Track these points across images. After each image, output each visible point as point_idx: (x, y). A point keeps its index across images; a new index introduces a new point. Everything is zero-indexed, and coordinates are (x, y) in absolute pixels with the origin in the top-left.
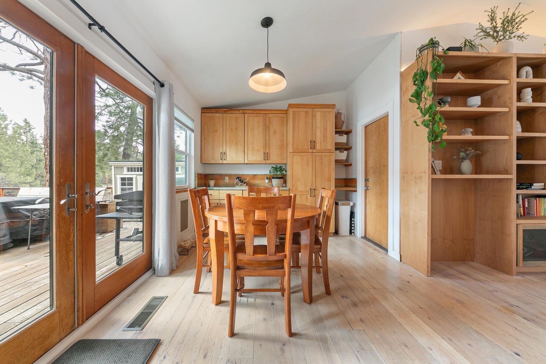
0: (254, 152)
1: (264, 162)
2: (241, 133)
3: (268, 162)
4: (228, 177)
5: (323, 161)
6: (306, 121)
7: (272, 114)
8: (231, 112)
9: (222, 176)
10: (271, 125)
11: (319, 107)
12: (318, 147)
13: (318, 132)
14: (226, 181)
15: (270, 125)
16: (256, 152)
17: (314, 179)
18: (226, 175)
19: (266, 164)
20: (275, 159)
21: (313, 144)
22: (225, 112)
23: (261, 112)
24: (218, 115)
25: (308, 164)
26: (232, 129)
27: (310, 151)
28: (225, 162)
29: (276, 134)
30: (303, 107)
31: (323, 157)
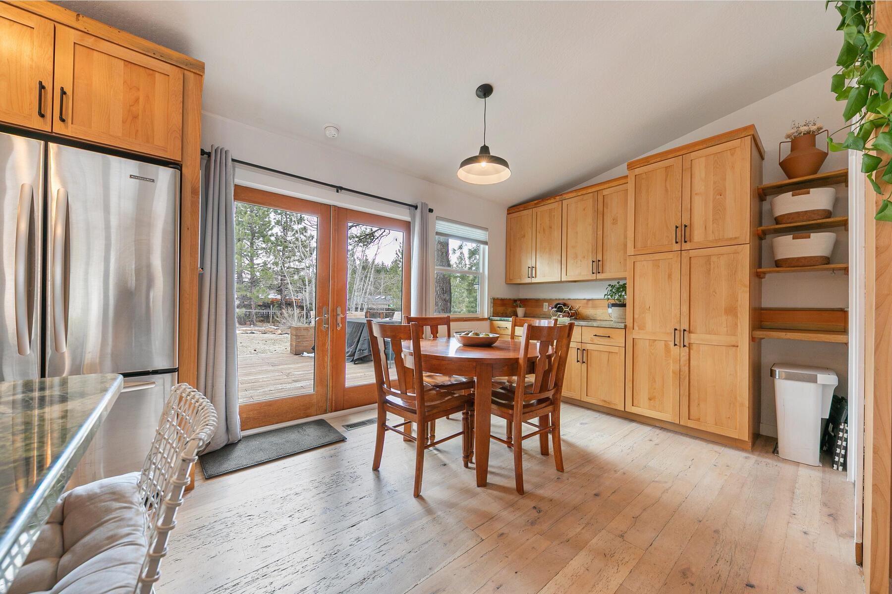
0: (577, 261)
1: (594, 277)
2: (556, 234)
3: (599, 276)
4: (547, 304)
5: (712, 268)
6: (666, 187)
7: (609, 188)
8: (544, 203)
9: (538, 302)
10: (607, 208)
11: (701, 147)
12: (698, 235)
13: (698, 202)
14: (544, 310)
15: (605, 209)
16: (581, 261)
17: (685, 309)
18: (545, 300)
19: (596, 280)
20: (613, 271)
21: (683, 233)
22: (536, 205)
23: (590, 191)
24: (525, 212)
25: (670, 276)
26: (544, 230)
27: (677, 247)
28: (534, 280)
29: (617, 224)
30: (658, 160)
31: (714, 259)
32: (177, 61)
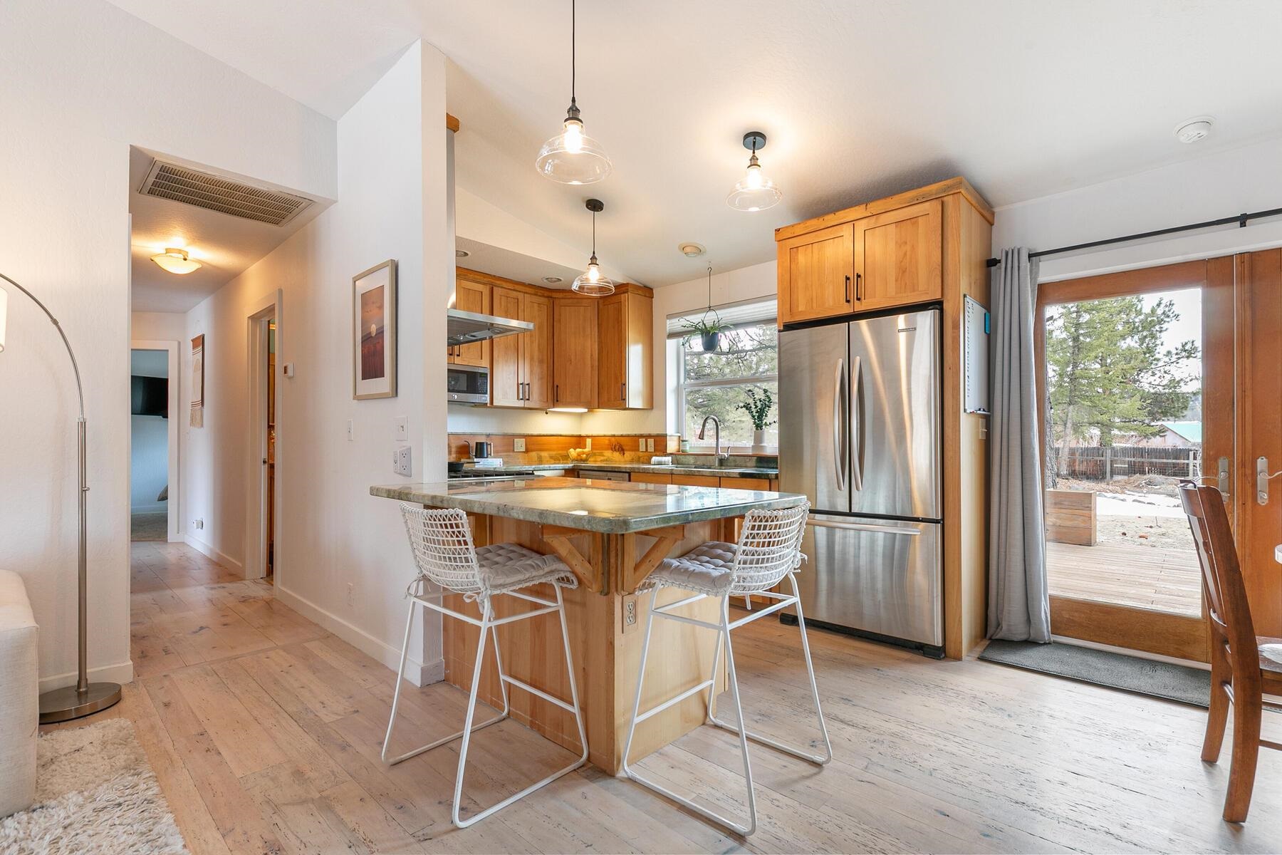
32: (936, 194)
